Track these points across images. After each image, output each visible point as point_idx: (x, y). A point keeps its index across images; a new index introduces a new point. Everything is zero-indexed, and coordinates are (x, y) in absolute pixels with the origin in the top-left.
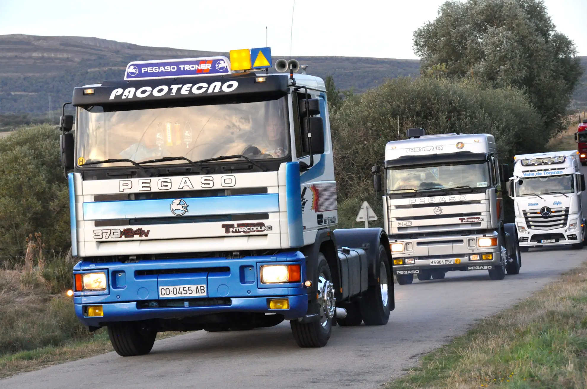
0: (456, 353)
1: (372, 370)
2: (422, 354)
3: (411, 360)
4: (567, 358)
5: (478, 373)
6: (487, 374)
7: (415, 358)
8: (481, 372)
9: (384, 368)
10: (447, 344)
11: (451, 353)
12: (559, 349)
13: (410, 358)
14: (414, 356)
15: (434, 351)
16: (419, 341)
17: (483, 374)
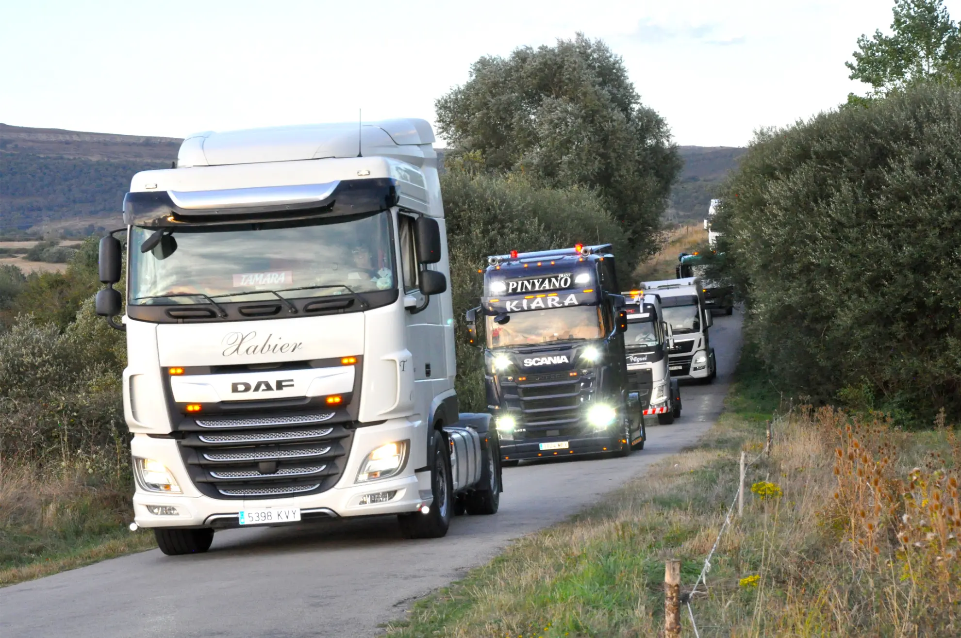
0: (469, 594)
1: (327, 628)
2: (415, 598)
3: (395, 610)
4: (637, 595)
5: (495, 626)
6: (509, 627)
7: (403, 605)
8: (501, 624)
9: (347, 623)
10: (457, 580)
11: (462, 595)
12: (626, 582)
13: (395, 606)
14: (400, 603)
15: (434, 593)
16: (415, 577)
17: (504, 628)
